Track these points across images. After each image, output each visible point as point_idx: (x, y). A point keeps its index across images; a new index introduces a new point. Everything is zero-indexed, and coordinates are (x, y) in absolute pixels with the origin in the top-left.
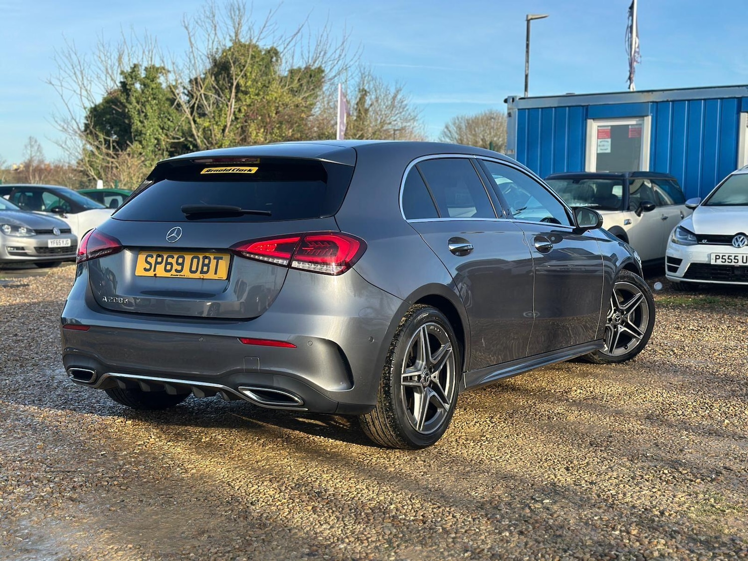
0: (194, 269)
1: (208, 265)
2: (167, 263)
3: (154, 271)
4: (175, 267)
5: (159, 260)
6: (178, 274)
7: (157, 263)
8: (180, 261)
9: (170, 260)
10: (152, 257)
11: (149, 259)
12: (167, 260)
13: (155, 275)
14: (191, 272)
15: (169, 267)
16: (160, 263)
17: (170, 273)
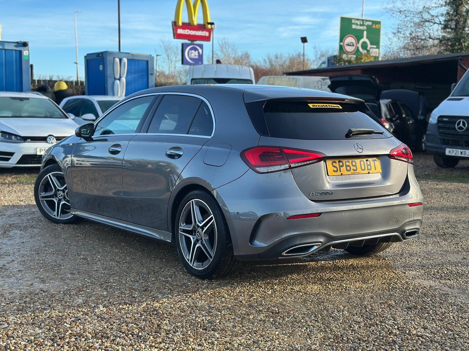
0: (363, 168)
1: (370, 165)
2: (347, 166)
3: (340, 171)
4: (352, 168)
5: (341, 164)
6: (355, 172)
7: (340, 166)
8: (354, 164)
9: (347, 164)
10: (336, 163)
11: (334, 164)
12: (346, 164)
13: (342, 174)
14: (363, 170)
15: (348, 168)
16: (342, 166)
17: (351, 172)
